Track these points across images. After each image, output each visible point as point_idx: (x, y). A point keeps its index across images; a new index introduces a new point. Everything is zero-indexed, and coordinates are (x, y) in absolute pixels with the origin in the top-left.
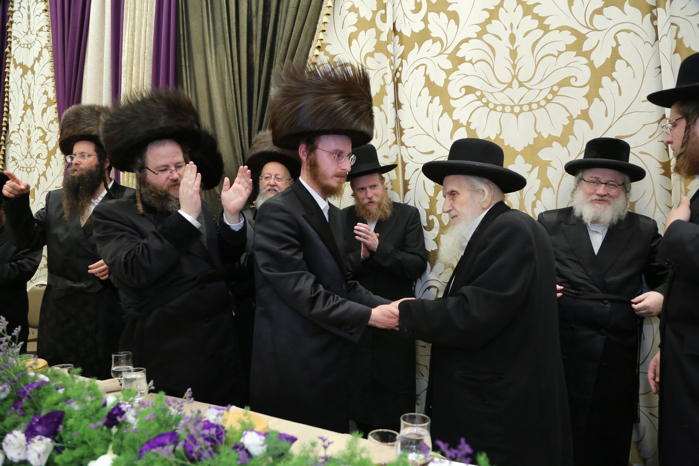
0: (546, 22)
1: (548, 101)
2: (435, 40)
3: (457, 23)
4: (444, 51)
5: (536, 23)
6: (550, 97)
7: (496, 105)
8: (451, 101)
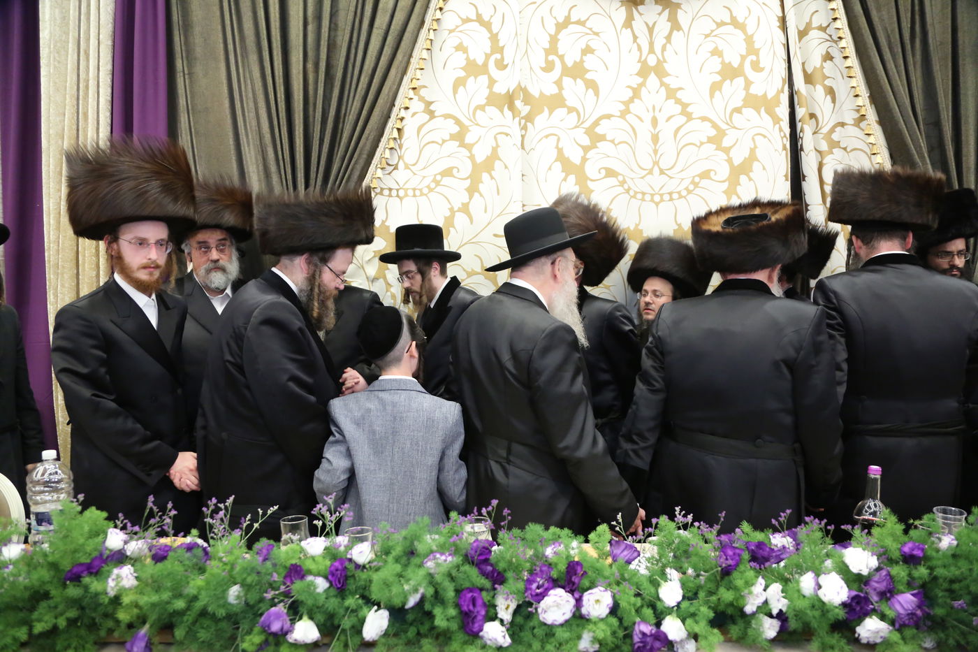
0: (689, 109)
1: (689, 192)
2: (571, 110)
3: (597, 93)
4: (582, 123)
5: (679, 108)
6: (691, 187)
7: (636, 193)
8: (589, 182)
